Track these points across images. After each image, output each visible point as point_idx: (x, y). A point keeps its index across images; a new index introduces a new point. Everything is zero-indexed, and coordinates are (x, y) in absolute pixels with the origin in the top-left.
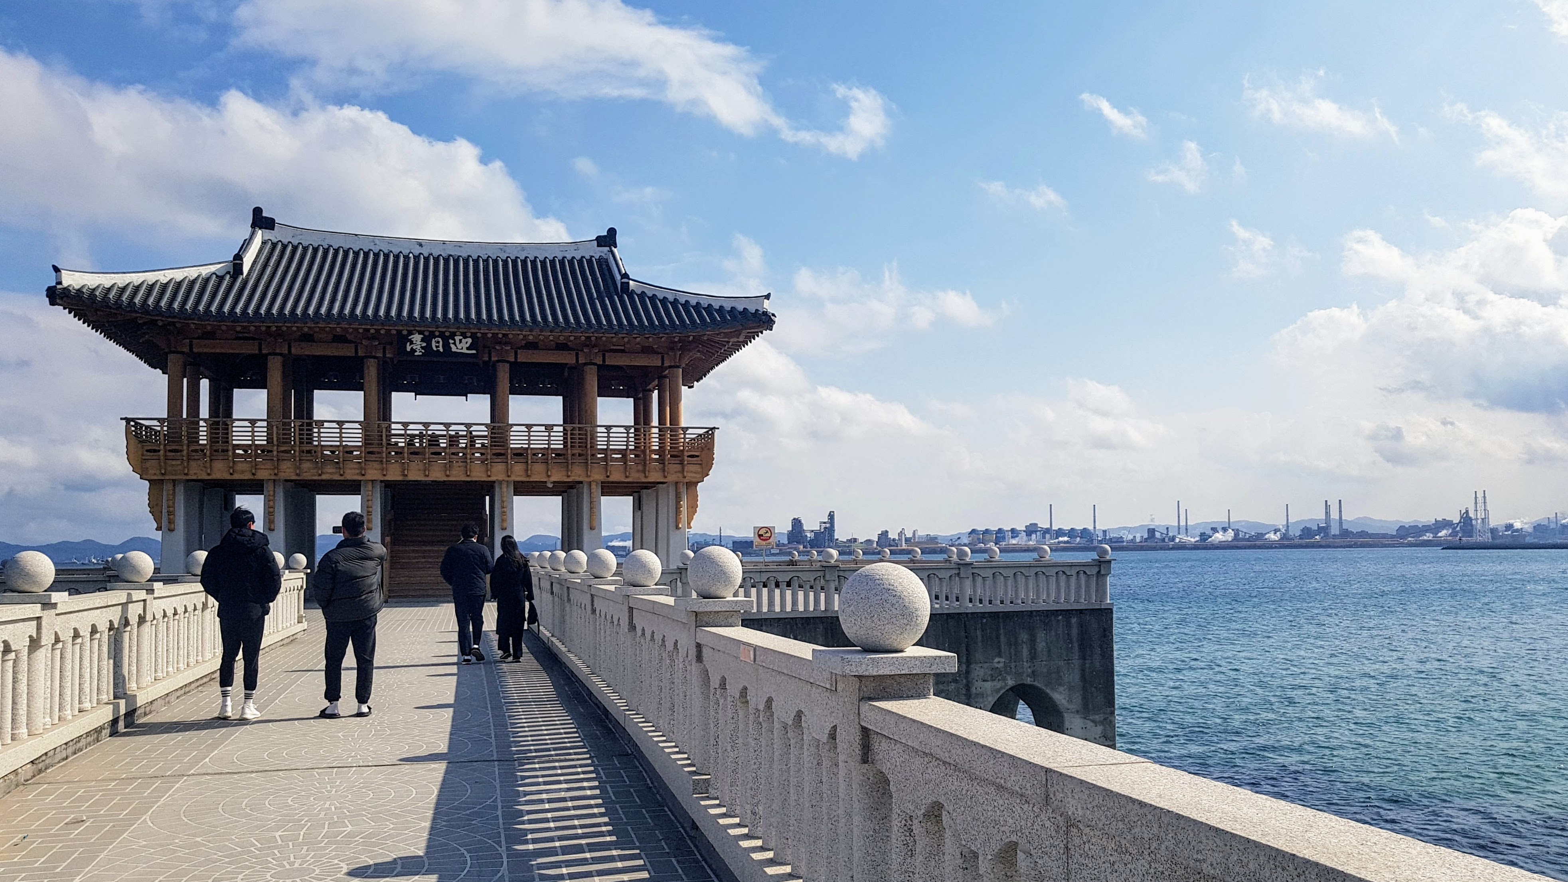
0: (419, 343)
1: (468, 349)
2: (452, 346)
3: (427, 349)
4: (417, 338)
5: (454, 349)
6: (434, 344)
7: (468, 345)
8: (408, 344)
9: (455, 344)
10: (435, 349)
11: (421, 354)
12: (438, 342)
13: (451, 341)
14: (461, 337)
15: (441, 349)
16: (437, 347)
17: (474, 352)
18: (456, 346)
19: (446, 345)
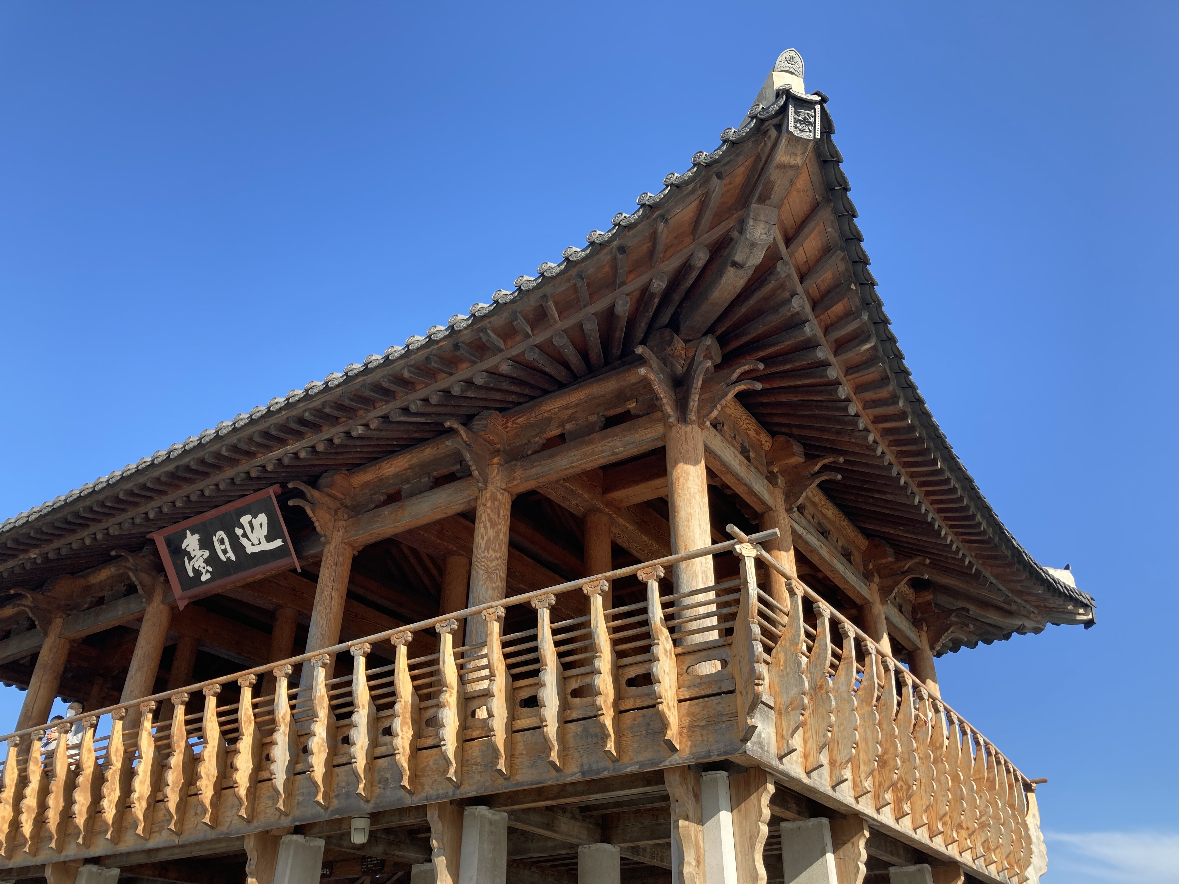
0: (198, 553)
1: (269, 538)
2: (244, 541)
3: (214, 561)
4: (191, 542)
5: (250, 550)
6: (218, 548)
7: (265, 531)
8: (186, 559)
9: (245, 535)
10: (223, 558)
11: (208, 576)
12: (222, 542)
13: (239, 532)
14: (248, 517)
15: (233, 558)
16: (225, 552)
17: (278, 543)
18: (249, 540)
19: (237, 546)
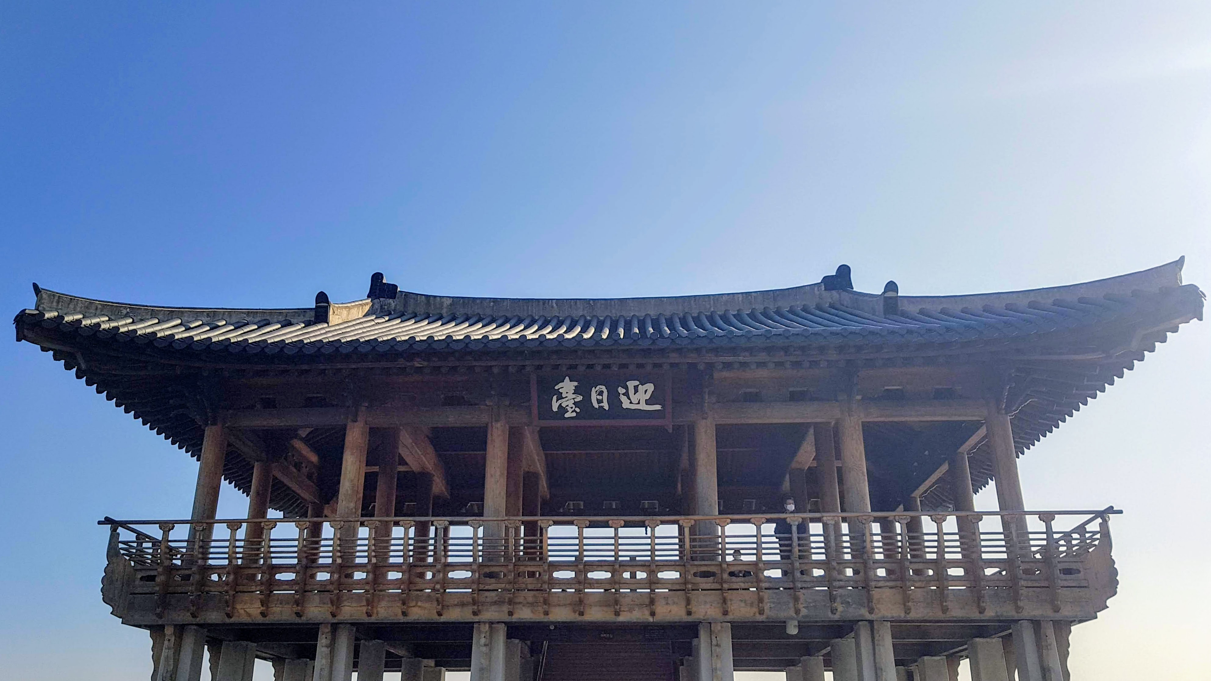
0: (571, 396)
1: (647, 402)
2: (623, 399)
3: (584, 405)
4: (567, 387)
5: (626, 404)
6: (594, 397)
7: (647, 396)
8: (555, 398)
9: (627, 394)
10: (596, 405)
11: (574, 414)
12: (601, 393)
13: (621, 390)
14: (637, 383)
15: (606, 407)
16: (600, 401)
17: (658, 407)
18: (629, 399)
19: (614, 400)
